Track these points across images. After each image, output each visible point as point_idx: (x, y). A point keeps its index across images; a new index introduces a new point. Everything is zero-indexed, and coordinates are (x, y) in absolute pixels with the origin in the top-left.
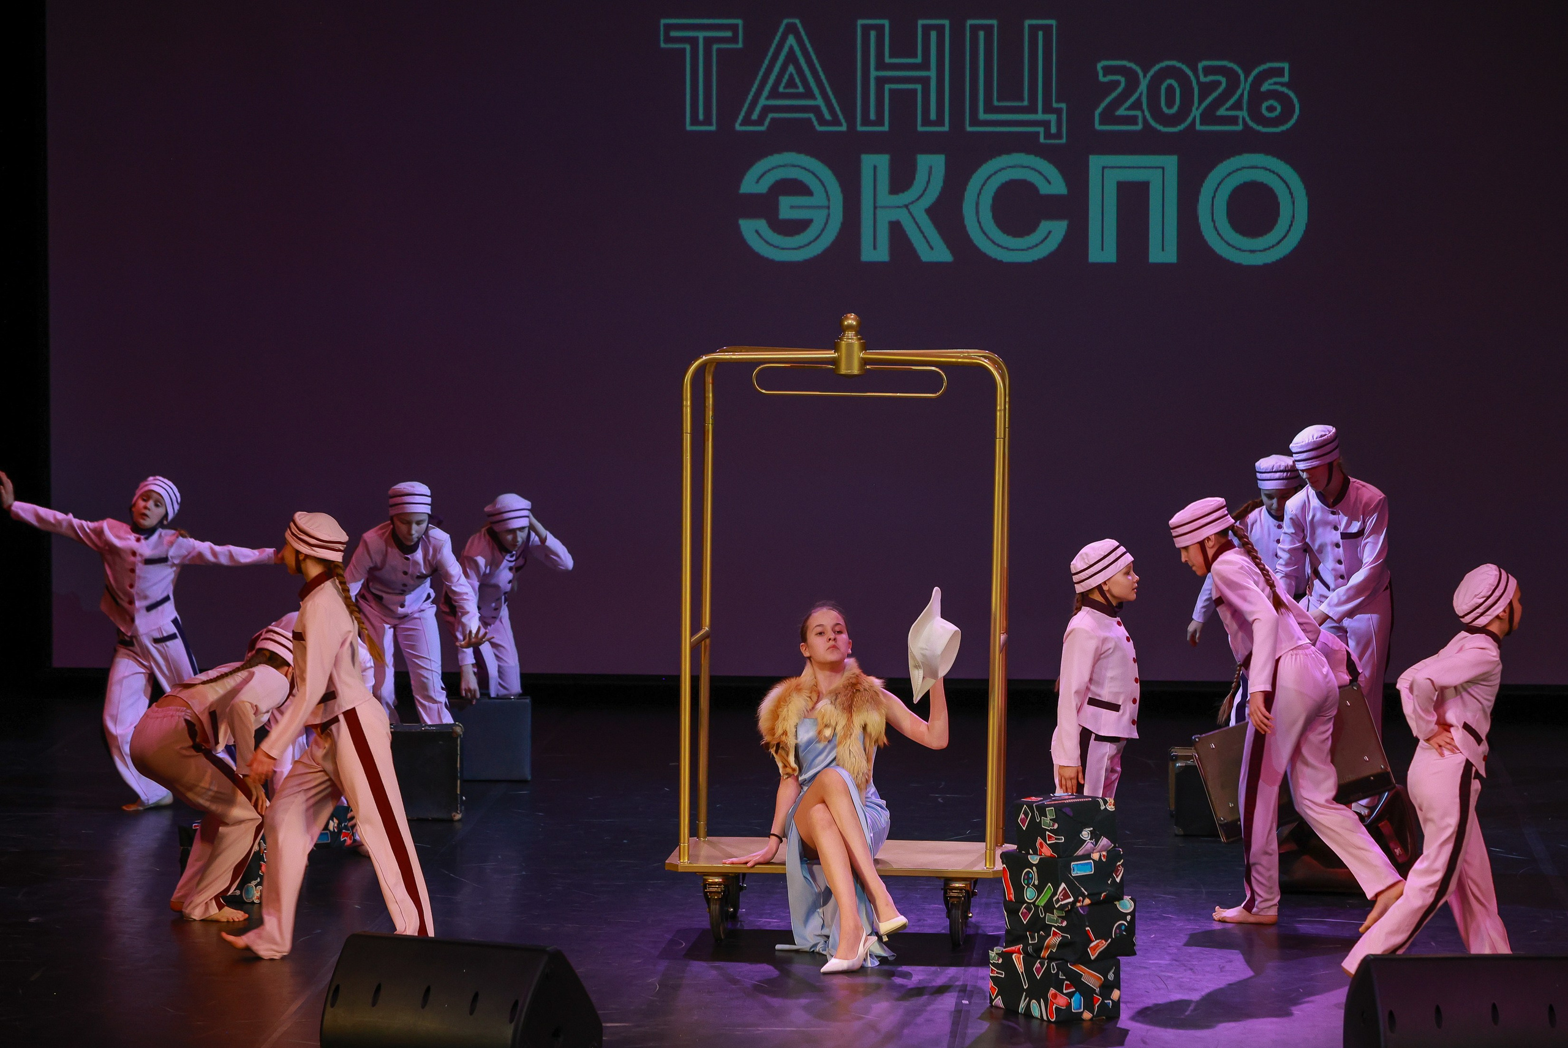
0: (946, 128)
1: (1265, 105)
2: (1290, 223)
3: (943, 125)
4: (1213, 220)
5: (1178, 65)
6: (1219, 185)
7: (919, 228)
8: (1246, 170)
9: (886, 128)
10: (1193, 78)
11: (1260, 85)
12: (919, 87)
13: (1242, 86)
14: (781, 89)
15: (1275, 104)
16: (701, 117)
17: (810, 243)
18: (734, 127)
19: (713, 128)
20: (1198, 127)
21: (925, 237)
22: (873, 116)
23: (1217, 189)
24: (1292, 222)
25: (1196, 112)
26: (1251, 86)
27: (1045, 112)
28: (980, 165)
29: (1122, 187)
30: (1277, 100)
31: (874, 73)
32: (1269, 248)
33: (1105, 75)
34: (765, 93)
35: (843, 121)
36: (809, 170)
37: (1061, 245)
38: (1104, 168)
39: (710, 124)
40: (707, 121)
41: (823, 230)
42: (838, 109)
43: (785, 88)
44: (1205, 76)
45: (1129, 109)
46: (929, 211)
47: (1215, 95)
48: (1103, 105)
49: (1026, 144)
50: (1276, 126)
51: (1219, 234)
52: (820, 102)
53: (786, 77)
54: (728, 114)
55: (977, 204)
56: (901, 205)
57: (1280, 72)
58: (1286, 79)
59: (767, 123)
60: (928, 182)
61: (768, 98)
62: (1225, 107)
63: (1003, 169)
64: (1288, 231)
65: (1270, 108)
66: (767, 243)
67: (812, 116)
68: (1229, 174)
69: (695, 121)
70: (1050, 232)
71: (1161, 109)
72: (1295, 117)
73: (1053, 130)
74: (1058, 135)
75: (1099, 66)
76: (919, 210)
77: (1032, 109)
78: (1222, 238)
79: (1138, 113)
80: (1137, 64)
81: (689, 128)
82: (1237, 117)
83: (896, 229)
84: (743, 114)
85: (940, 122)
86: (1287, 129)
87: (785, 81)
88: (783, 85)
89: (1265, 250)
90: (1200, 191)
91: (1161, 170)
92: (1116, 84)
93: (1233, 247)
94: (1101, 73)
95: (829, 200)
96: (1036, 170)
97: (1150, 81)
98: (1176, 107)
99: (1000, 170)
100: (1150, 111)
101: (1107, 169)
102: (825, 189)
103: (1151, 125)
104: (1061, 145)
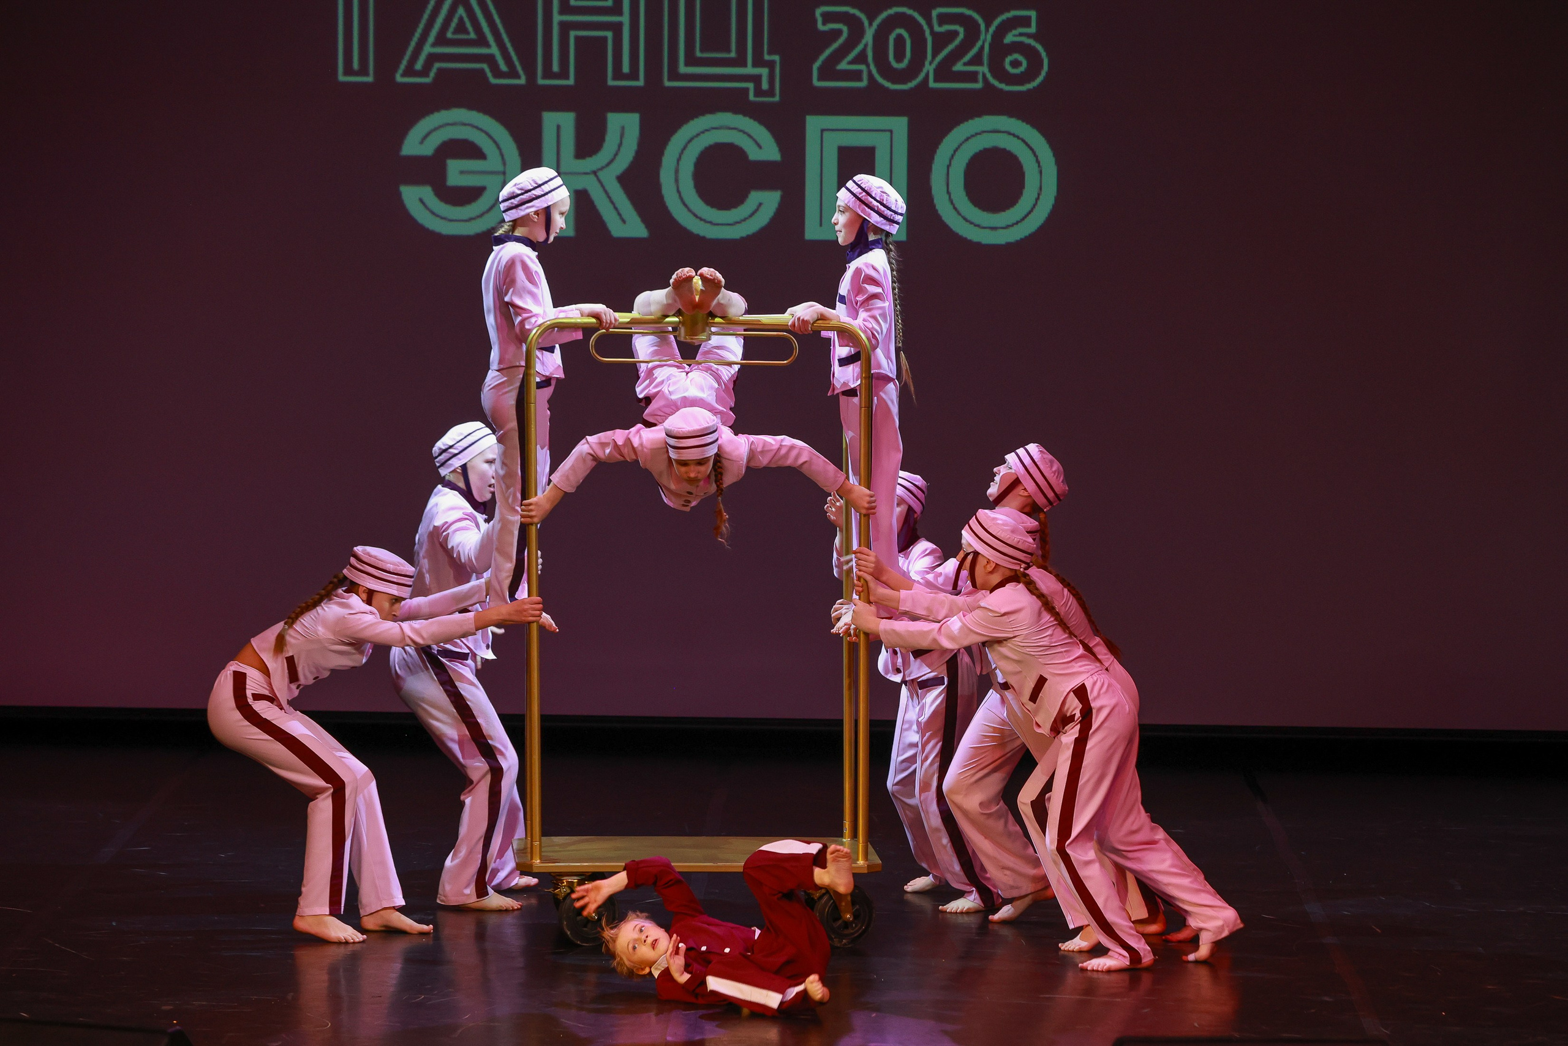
0: (641, 83)
1: (1008, 60)
2: (1037, 196)
3: (637, 78)
4: (948, 193)
5: (910, 12)
6: (955, 151)
7: (609, 198)
8: (985, 135)
9: (571, 81)
10: (926, 27)
11: (1004, 36)
12: (609, 34)
13: (982, 37)
14: (449, 35)
15: (1020, 58)
16: (356, 65)
17: (483, 214)
18: (394, 78)
19: (370, 79)
20: (932, 84)
21: (616, 209)
22: (556, 68)
23: (953, 156)
24: (1039, 195)
25: (929, 68)
26: (994, 37)
27: (755, 65)
28: (680, 126)
29: (844, 153)
30: (1022, 53)
31: (557, 18)
32: (1013, 225)
33: (824, 23)
34: (431, 39)
35: (521, 72)
36: (481, 130)
37: (773, 220)
38: (823, 131)
39: (367, 74)
40: (364, 71)
42: (515, 58)
43: (454, 33)
44: (940, 24)
45: (850, 63)
46: (622, 179)
47: (951, 47)
48: (822, 58)
49: (734, 102)
50: (1022, 84)
51: (955, 208)
52: (494, 50)
53: (455, 21)
54: (387, 62)
55: (677, 171)
56: (588, 171)
57: (1026, 22)
58: (1033, 29)
59: (432, 74)
60: (620, 145)
61: (434, 45)
62: (962, 62)
63: (707, 130)
64: (1034, 206)
65: (1015, 64)
66: (433, 213)
67: (485, 66)
68: (967, 139)
69: (349, 71)
70: (760, 204)
71: (889, 63)
72: (1043, 73)
73: (765, 86)
74: (771, 92)
75: (818, 12)
76: (610, 178)
77: (741, 61)
78: (959, 213)
79: (863, 67)
80: (861, 10)
81: (342, 78)
82: (976, 73)
83: (582, 198)
84: (404, 63)
85: (634, 75)
86: (1035, 88)
87: (453, 25)
88: (451, 29)
89: (1008, 227)
90: (933, 159)
91: (888, 134)
92: (838, 33)
93: (972, 223)
94: (820, 20)
95: (504, 164)
96: (744, 133)
97: (876, 31)
98: (906, 61)
99: (703, 132)
100: (876, 66)
101: (826, 132)
102: (501, 151)
103: (877, 81)
104: (774, 103)
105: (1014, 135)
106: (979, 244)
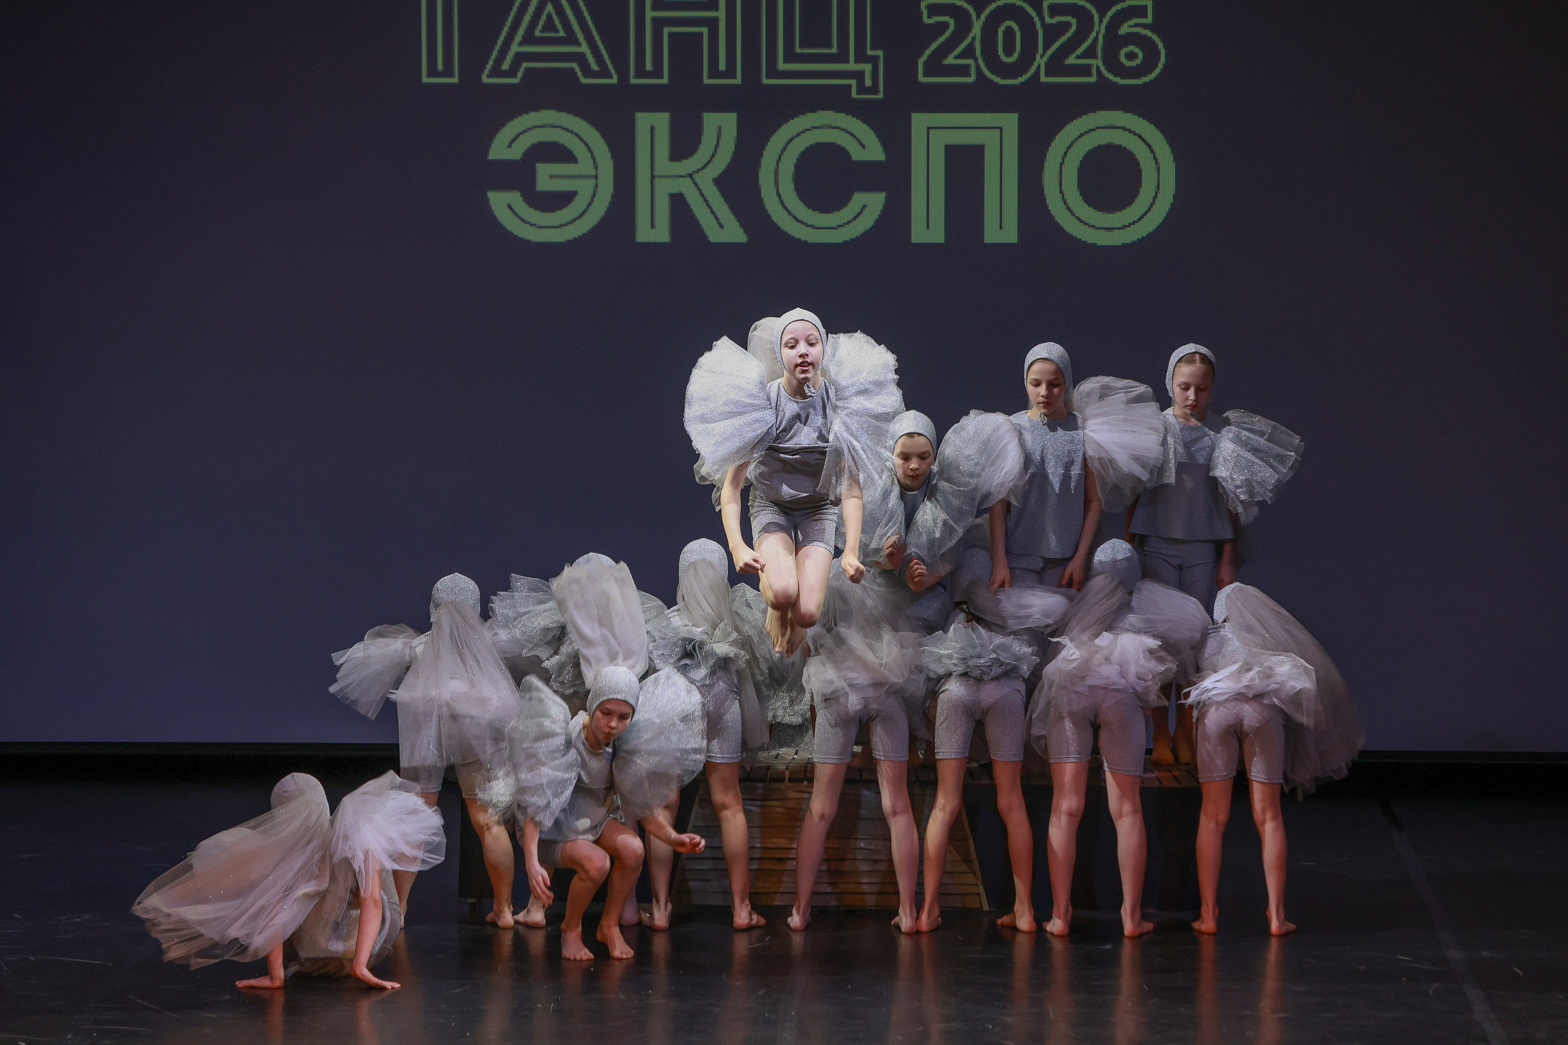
0: (738, 81)
1: (1124, 51)
2: (1154, 195)
3: (734, 76)
4: (1061, 192)
5: (1019, 3)
6: (1068, 148)
7: (706, 201)
8: (1101, 131)
9: (665, 80)
10: (1036, 19)
11: (1119, 27)
12: (705, 30)
13: (1096, 28)
14: (537, 33)
15: (1136, 50)
16: (440, 67)
17: (574, 221)
18: (481, 78)
19: (455, 80)
20: (1043, 79)
21: (713, 212)
22: (649, 66)
23: (1065, 154)
24: (1156, 193)
25: (1040, 61)
26: (1106, 27)
27: (857, 61)
28: (780, 126)
29: (951, 151)
30: (1138, 45)
31: (650, 14)
33: (929, 17)
34: (518, 38)
35: (613, 71)
36: (572, 132)
37: (877, 223)
38: (929, 129)
39: (452, 75)
40: (448, 72)
41: (589, 205)
42: (606, 57)
43: (542, 31)
44: (1052, 17)
45: (956, 57)
46: (718, 182)
47: (1063, 39)
48: (928, 52)
49: (836, 100)
50: (1138, 77)
51: (1069, 208)
52: (584, 48)
53: (544, 18)
54: (472, 63)
55: (776, 173)
56: (684, 174)
57: (1141, 12)
58: (1149, 20)
59: (520, 74)
60: (717, 146)
61: (521, 44)
62: (1075, 55)
63: (808, 130)
64: (1152, 205)
65: (1130, 56)
66: (522, 220)
67: (575, 65)
68: (1081, 136)
69: (433, 72)
70: (864, 207)
71: (999, 57)
72: (1160, 66)
73: (868, 82)
74: (874, 89)
75: (924, 4)
76: (706, 180)
77: (842, 57)
78: (1073, 214)
79: (971, 62)
81: (425, 80)
82: (1090, 66)
83: (678, 202)
84: (491, 63)
85: (730, 73)
86: (1151, 81)
87: (542, 22)
88: (539, 27)
89: (1124, 227)
90: (1045, 156)
91: (998, 131)
92: (943, 27)
93: (1086, 224)
94: (925, 13)
95: (596, 168)
96: (847, 132)
97: (984, 23)
98: (1016, 55)
99: (803, 132)
100: (984, 60)
101: (933, 130)
102: (592, 154)
103: (986, 76)
104: (877, 101)
106: (1094, 245)
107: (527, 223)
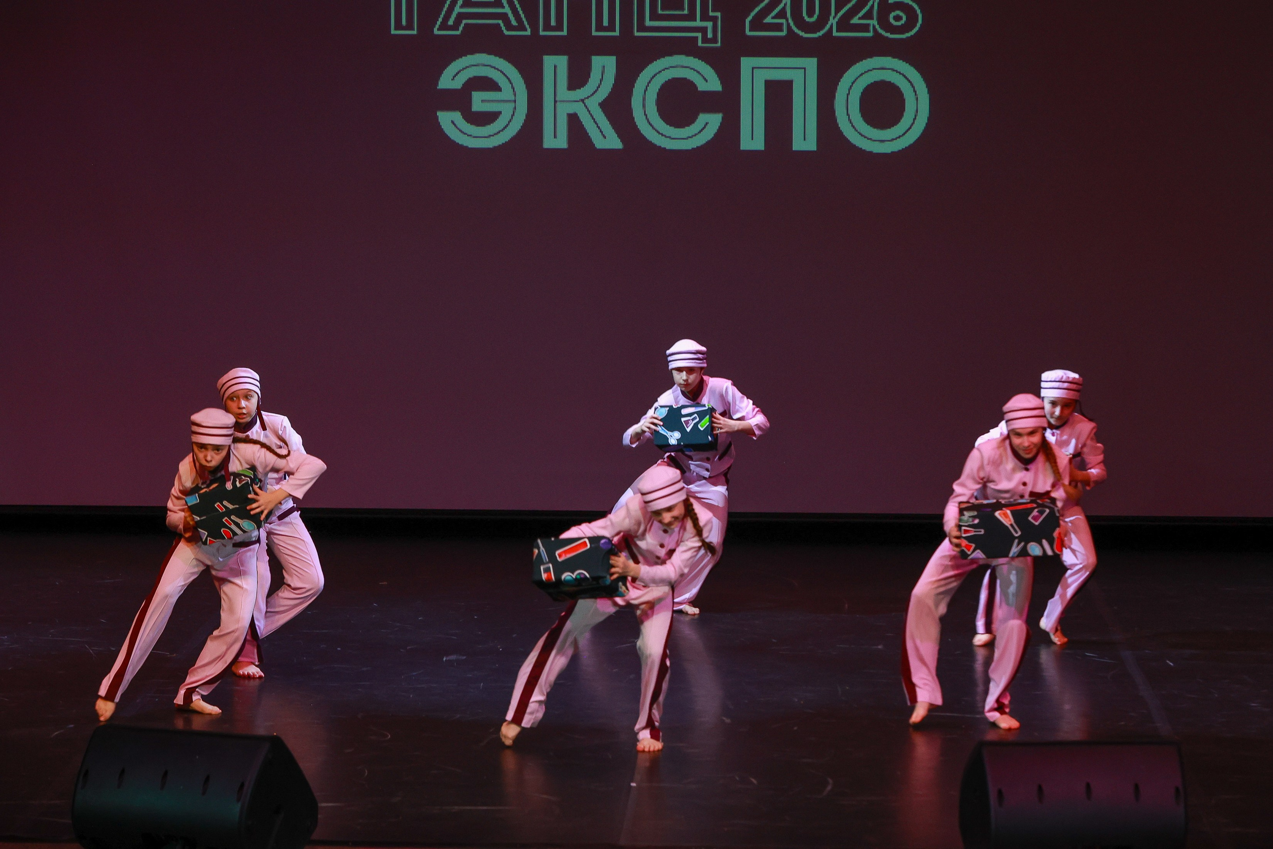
0: (617, 33)
1: (892, 15)
2: (914, 117)
3: (614, 30)
4: (848, 114)
6: (853, 83)
7: (593, 118)
8: (876, 71)
9: (565, 33)
15: (901, 14)
16: (404, 22)
17: (499, 132)
18: (433, 31)
19: (415, 32)
20: (835, 34)
21: (598, 127)
22: (553, 23)
23: (851, 87)
24: (916, 116)
25: (833, 21)
27: (701, 20)
28: (646, 66)
29: (769, 84)
30: (902, 11)
32: (896, 139)
34: (460, 2)
35: (527, 26)
36: (498, 69)
37: (716, 135)
39: (413, 29)
40: (410, 27)
41: (510, 121)
42: (523, 16)
45: (773, 18)
46: (603, 105)
47: (849, 6)
48: (753, 14)
49: (687, 47)
50: (903, 33)
51: (853, 126)
52: (507, 10)
54: (427, 22)
55: (644, 99)
56: (577, 99)
59: (461, 28)
60: (601, 80)
61: (461, 7)
62: (857, 17)
63: (667, 69)
64: (912, 124)
65: (896, 18)
66: (462, 132)
67: (500, 22)
68: (862, 74)
69: (398, 26)
70: (707, 124)
71: (803, 18)
72: (919, 25)
73: (710, 35)
74: (714, 40)
76: (594, 104)
77: (691, 17)
78: (856, 130)
79: (783, 21)
81: (393, 32)
82: (868, 25)
83: (573, 119)
84: (440, 20)
85: (612, 28)
86: (911, 36)
89: (893, 140)
90: (836, 89)
91: (803, 70)
93: (865, 137)
95: (515, 95)
96: (694, 70)
98: (816, 17)
99: (664, 70)
100: (793, 20)
101: (756, 69)
102: (512, 85)
103: (794, 31)
104: (717, 48)
105: (897, 71)
106: (871, 153)
107: (465, 134)
